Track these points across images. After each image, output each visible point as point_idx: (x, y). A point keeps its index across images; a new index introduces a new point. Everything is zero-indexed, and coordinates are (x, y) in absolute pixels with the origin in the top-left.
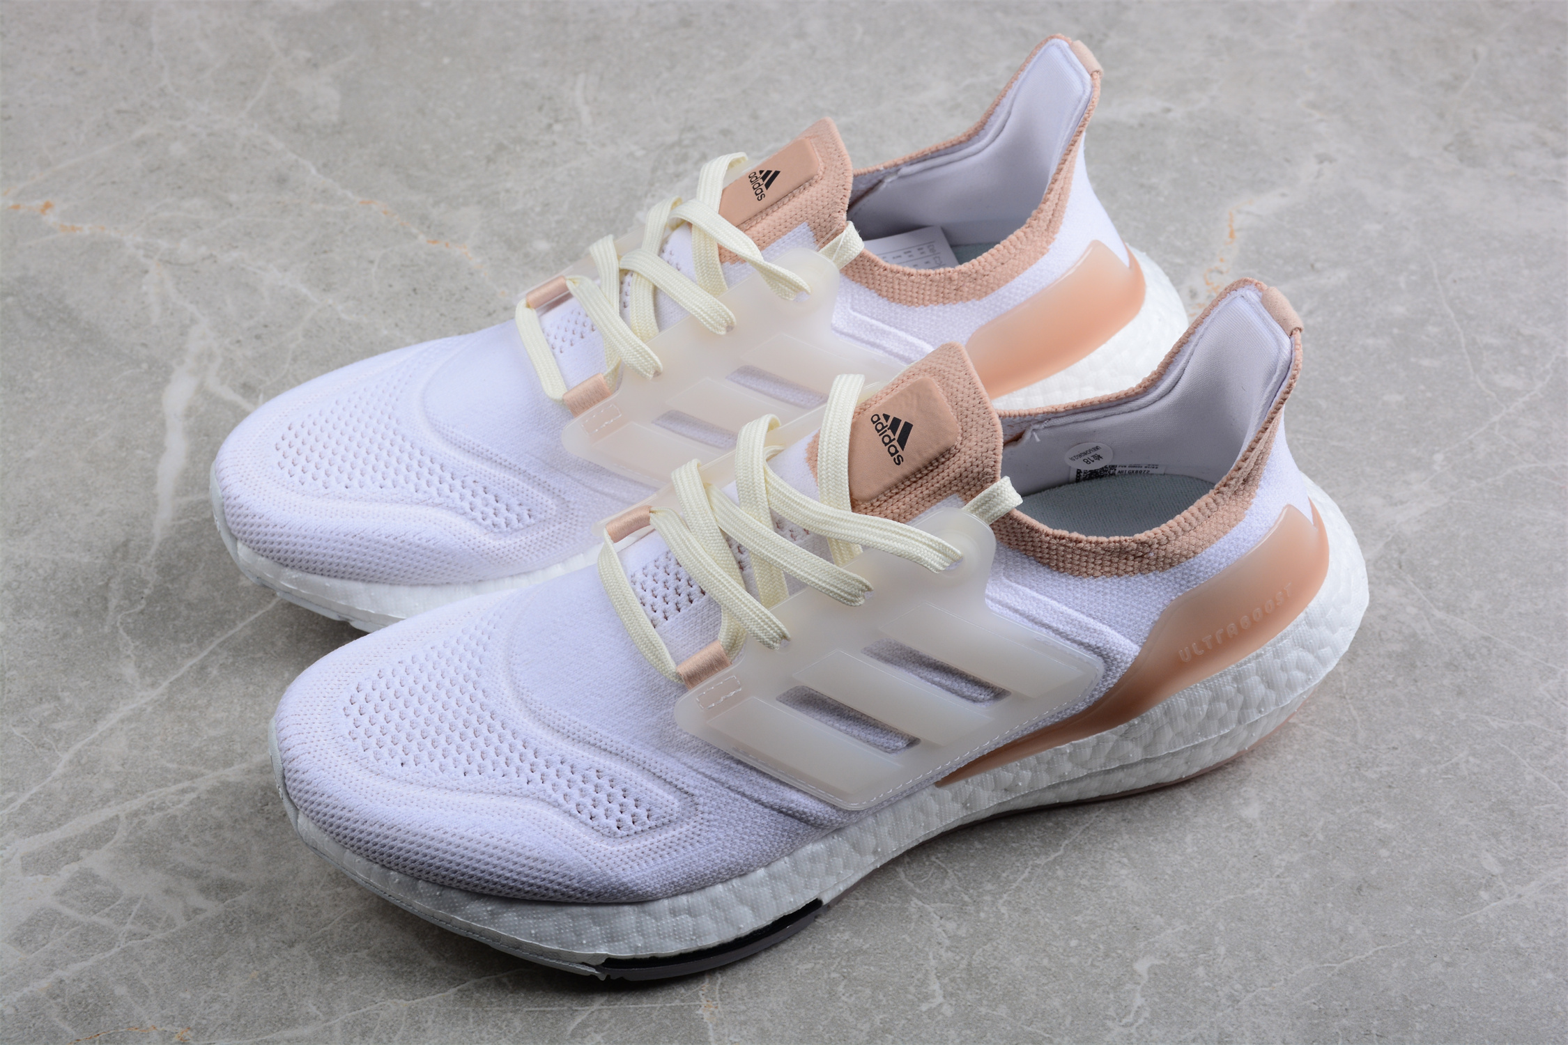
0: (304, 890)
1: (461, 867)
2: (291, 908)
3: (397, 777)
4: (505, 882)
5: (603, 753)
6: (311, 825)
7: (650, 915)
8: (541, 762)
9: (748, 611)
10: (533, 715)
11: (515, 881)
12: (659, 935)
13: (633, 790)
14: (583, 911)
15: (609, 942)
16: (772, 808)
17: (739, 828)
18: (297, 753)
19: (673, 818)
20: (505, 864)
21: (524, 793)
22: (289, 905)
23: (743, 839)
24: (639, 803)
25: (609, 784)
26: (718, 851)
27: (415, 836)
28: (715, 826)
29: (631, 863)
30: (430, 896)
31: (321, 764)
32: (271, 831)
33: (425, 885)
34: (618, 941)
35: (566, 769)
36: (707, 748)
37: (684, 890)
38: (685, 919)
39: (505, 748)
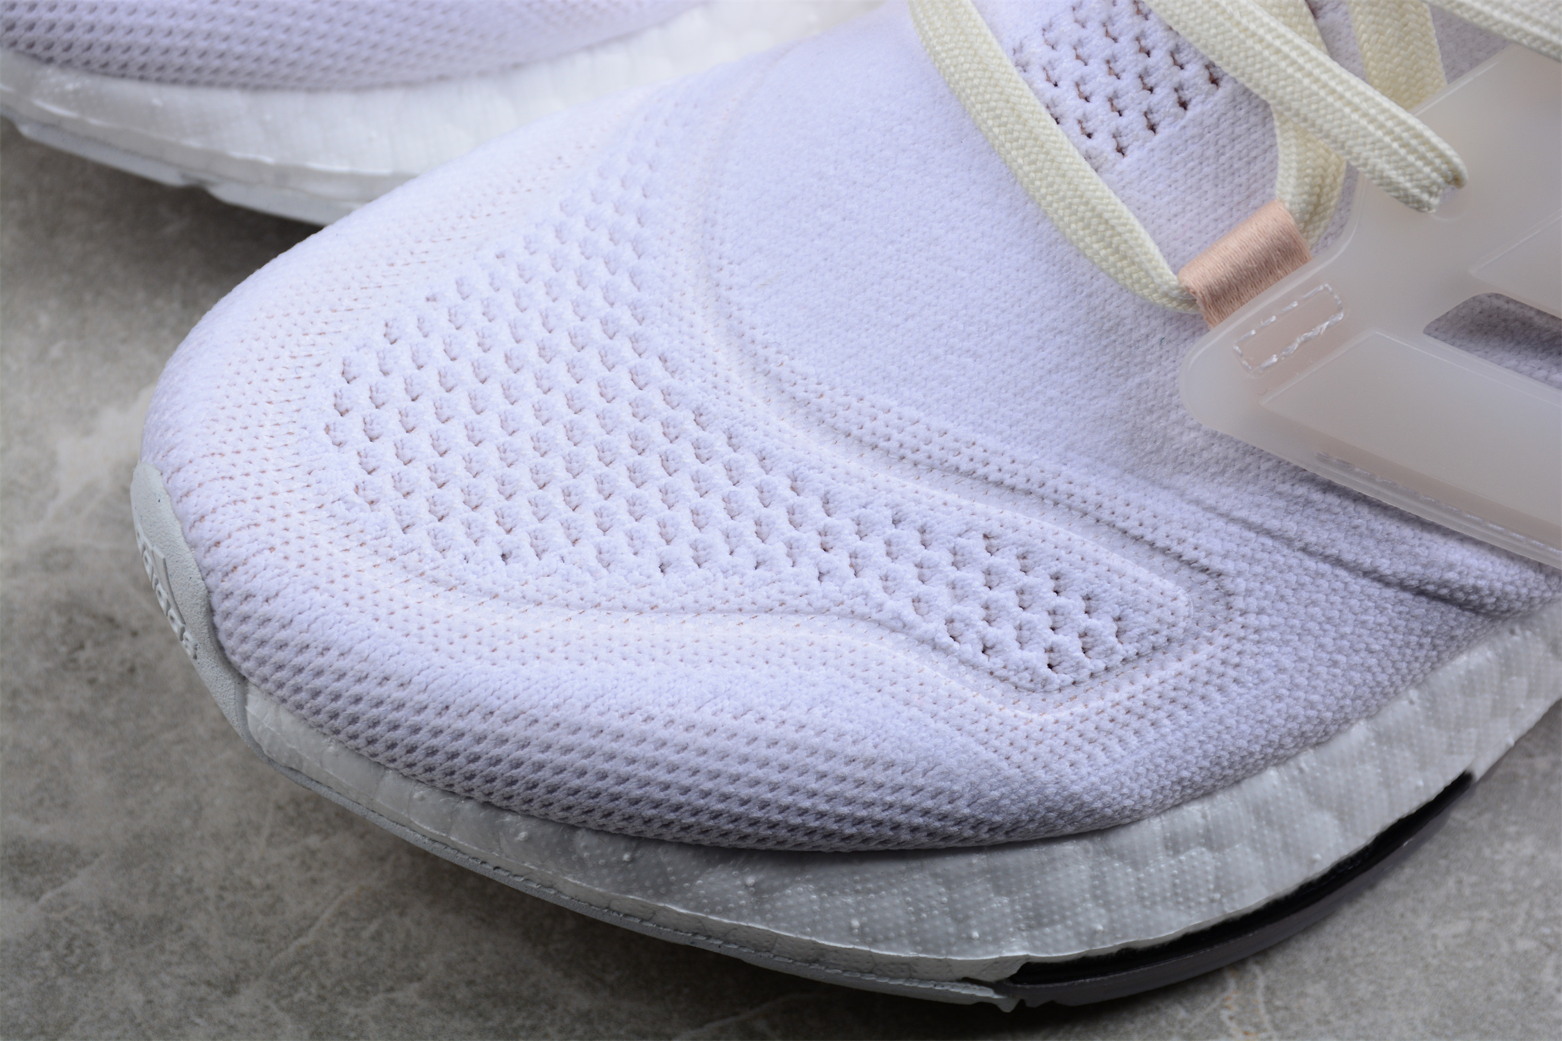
0: (227, 849)
1: (693, 797)
2: (207, 899)
3: (501, 590)
4: (799, 820)
5: (994, 491)
6: (287, 719)
7: (1121, 857)
8: (842, 523)
9: (1364, 122)
10: (801, 411)
11: (822, 815)
12: (1142, 899)
13: (1078, 574)
14: (971, 865)
15: (1030, 927)
16: (1402, 586)
17: (1327, 641)
18: (243, 553)
19: (1178, 632)
20: (796, 780)
21: (818, 604)
22: (200, 890)
23: (1335, 664)
24: (1093, 603)
25: (1017, 564)
26: (1280, 698)
27: (574, 733)
28: (1271, 640)
29: (1087, 747)
30: (606, 865)
31: (307, 574)
32: (108, 712)
33: (594, 840)
34: (1052, 923)
35: (908, 535)
36: (1248, 459)
37: (1199, 793)
38: (1200, 859)
39: (748, 495)
